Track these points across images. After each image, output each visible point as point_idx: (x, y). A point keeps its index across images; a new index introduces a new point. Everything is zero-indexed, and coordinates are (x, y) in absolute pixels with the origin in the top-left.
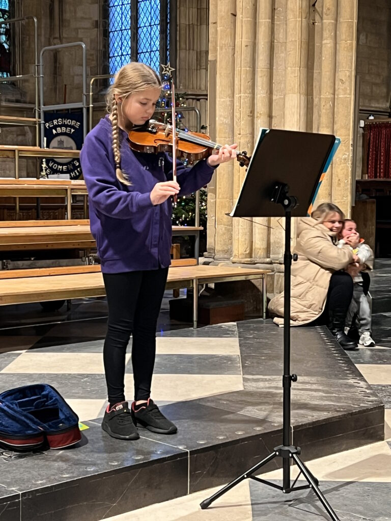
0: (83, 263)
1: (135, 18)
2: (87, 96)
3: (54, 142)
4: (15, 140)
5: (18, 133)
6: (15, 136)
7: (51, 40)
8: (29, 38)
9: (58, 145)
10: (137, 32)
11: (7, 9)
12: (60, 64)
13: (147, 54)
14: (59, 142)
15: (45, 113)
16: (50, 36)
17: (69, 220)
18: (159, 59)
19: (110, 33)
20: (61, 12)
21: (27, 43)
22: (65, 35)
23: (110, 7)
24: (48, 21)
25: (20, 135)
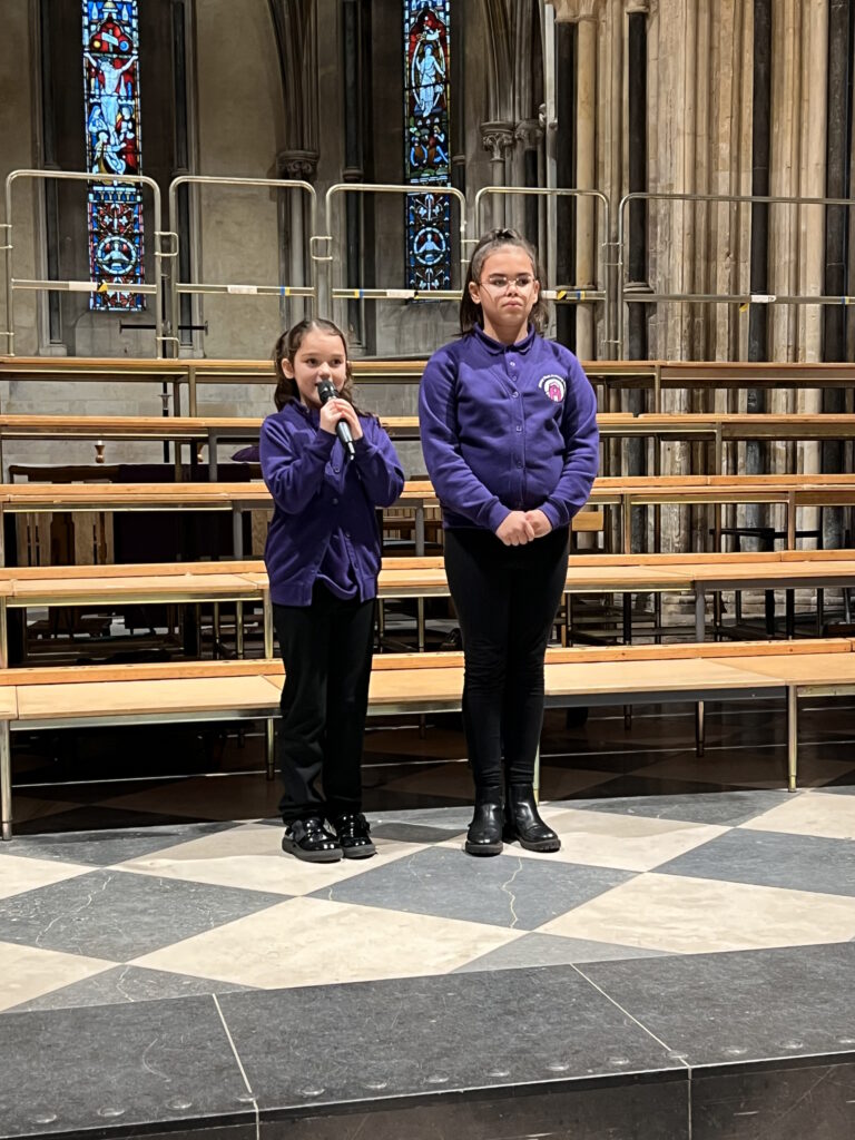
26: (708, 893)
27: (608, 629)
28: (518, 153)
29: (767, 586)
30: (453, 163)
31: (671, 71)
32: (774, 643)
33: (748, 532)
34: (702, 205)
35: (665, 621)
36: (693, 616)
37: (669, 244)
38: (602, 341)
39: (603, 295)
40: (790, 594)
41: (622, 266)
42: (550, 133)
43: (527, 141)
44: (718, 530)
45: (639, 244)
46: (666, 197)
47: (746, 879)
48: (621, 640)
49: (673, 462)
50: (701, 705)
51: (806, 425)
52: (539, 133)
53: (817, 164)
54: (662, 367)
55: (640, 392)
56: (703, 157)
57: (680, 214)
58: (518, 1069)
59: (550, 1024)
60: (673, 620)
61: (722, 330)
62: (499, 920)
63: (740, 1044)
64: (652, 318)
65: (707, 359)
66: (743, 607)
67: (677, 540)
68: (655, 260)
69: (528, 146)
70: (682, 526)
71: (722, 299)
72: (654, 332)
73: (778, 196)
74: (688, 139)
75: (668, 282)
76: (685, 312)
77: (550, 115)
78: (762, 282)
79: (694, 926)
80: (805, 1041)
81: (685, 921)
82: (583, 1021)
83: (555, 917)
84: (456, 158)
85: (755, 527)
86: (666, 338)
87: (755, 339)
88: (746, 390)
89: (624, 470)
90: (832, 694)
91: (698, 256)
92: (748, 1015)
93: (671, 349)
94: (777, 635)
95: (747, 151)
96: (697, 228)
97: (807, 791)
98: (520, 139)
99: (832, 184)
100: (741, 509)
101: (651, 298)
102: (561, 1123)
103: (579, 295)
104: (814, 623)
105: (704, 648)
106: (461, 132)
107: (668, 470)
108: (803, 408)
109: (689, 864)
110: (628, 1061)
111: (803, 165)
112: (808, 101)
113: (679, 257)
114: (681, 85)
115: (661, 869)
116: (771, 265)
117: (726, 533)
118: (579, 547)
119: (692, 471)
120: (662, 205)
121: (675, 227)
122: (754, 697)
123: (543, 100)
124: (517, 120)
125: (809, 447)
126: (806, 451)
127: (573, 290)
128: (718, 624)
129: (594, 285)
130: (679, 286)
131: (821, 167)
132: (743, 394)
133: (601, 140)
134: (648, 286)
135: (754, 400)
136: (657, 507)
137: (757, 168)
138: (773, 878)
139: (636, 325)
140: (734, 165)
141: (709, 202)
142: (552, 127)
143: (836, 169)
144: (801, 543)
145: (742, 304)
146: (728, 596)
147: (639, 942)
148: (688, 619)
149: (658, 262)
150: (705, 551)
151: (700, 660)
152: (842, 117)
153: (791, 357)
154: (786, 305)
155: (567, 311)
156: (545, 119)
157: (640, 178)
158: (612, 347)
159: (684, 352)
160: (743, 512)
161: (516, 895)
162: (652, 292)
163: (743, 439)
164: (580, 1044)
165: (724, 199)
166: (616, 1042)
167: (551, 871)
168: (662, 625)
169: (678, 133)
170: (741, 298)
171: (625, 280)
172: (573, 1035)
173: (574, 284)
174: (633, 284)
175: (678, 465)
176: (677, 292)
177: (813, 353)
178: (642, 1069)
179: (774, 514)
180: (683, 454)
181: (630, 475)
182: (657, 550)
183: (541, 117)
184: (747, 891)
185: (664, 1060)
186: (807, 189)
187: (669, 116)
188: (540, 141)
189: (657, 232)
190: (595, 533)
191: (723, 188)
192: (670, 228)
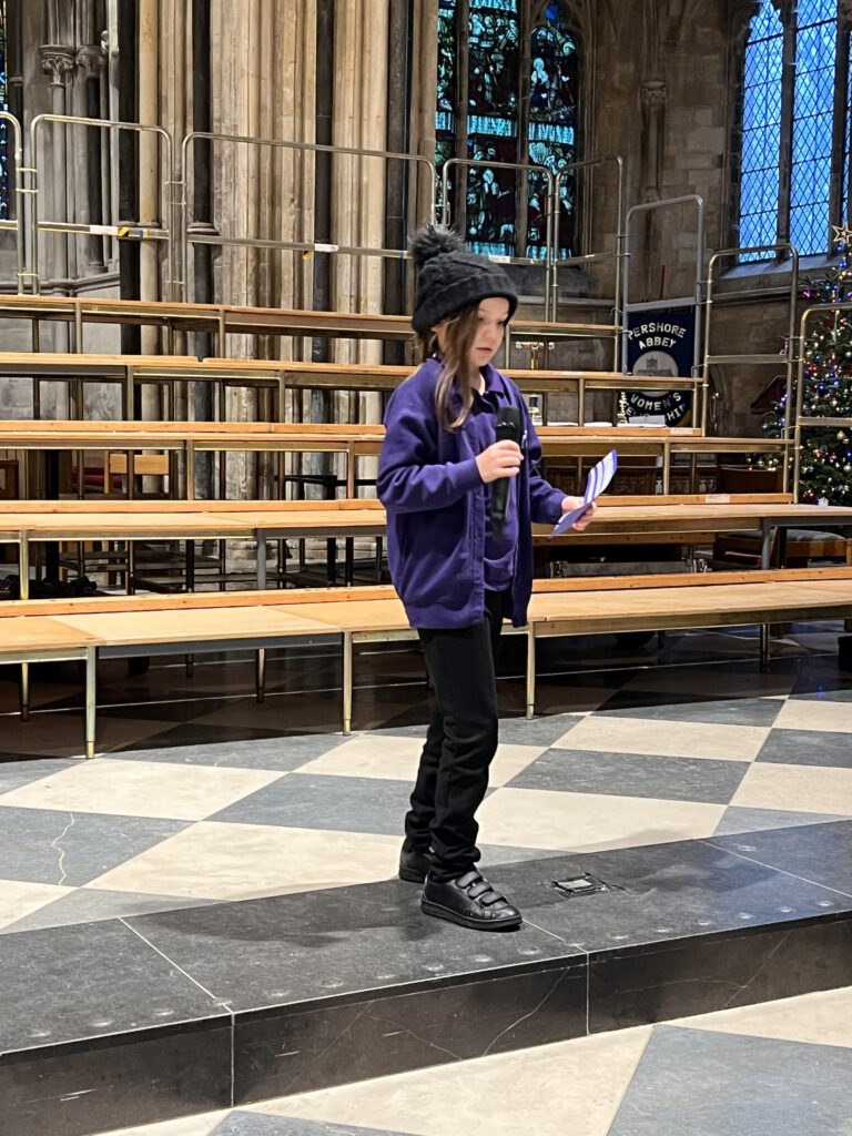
0: (687, 569)
1: (787, 149)
2: (704, 286)
3: (641, 363)
4: (576, 360)
5: (583, 348)
6: (577, 353)
7: (643, 190)
8: (606, 190)
9: (648, 366)
10: (791, 172)
11: (571, 143)
12: (655, 231)
13: (808, 209)
14: (649, 361)
15: (631, 315)
16: (641, 184)
17: (666, 496)
18: (827, 216)
19: (742, 174)
20: (661, 143)
21: (603, 197)
22: (665, 183)
23: (744, 131)
24: (639, 159)
25: (585, 351)
26: (262, 838)
27: (173, 576)
28: (79, 79)
29: (329, 533)
30: (8, 83)
31: (235, 11)
32: (333, 590)
33: (313, 479)
34: (266, 150)
35: (230, 566)
36: (254, 562)
37: (234, 185)
38: (167, 281)
39: (166, 235)
40: (350, 542)
41: (186, 206)
42: (113, 62)
43: (88, 68)
44: (281, 477)
45: (204, 184)
46: (230, 138)
47: (299, 823)
48: (184, 588)
49: (240, 408)
50: (262, 652)
51: (366, 375)
52: (101, 60)
53: (378, 117)
54: (227, 311)
55: (206, 336)
56: (267, 101)
57: (245, 156)
58: (59, 1028)
59: (94, 980)
60: (240, 566)
61: (288, 276)
62: (46, 877)
63: (283, 987)
64: (217, 260)
65: (272, 306)
66: (307, 553)
67: (244, 485)
68: (220, 201)
69: (89, 74)
70: (249, 472)
71: (288, 246)
72: (220, 274)
73: (340, 145)
74: (253, 81)
75: (233, 225)
76: (251, 256)
77: (112, 42)
78: (326, 231)
79: (246, 873)
80: (346, 979)
81: (236, 868)
82: (129, 974)
83: (105, 871)
84: (13, 79)
85: (319, 473)
86: (231, 282)
87: (319, 287)
88: (311, 338)
89: (191, 414)
90: (385, 640)
91: (263, 201)
92: (293, 958)
93: (237, 294)
94: (337, 581)
95: (311, 97)
96: (262, 171)
97: (361, 733)
98: (81, 65)
99: (392, 138)
100: (306, 457)
101: (216, 240)
102: (103, 1078)
103: (141, 233)
104: (373, 568)
105: (265, 596)
106: (18, 51)
107: (235, 416)
108: (365, 358)
109: (243, 811)
110: (172, 1012)
111: (365, 116)
112: (370, 52)
113: (244, 199)
114: (244, 25)
115: (214, 818)
116: (333, 214)
117: (292, 480)
118: (144, 491)
119: (258, 418)
120: (227, 147)
121: (240, 169)
122: (311, 644)
123: (105, 27)
124: (78, 45)
125: (371, 397)
126: (368, 401)
127: (137, 226)
128: (281, 570)
129: (158, 223)
130: (244, 230)
131: (382, 119)
132: (307, 341)
133: (164, 75)
134: (213, 227)
135: (318, 348)
136: (223, 454)
137: (320, 115)
138: (325, 821)
139: (202, 266)
140: (298, 111)
141: (273, 147)
142: (114, 55)
143: (396, 123)
144: (363, 491)
145: (306, 252)
146: (292, 543)
147: (189, 892)
148: (251, 565)
149: (224, 204)
150: (271, 498)
151: (260, 607)
152: (402, 73)
153: (353, 308)
154: (349, 256)
155: (131, 248)
156: (107, 47)
157: (204, 119)
158: (177, 287)
159: (250, 297)
160: (308, 459)
161: (66, 851)
162: (217, 234)
163: (308, 387)
164: (124, 998)
165: (288, 145)
166: (162, 993)
167: (104, 824)
168: (227, 572)
169: (242, 75)
170: (305, 247)
171: (190, 219)
172: (118, 989)
173: (138, 220)
174: (198, 224)
175: (245, 410)
176: (242, 235)
177: (375, 305)
178: (186, 1019)
179: (337, 462)
180: (249, 399)
181: (197, 420)
182: (223, 497)
183: (103, 44)
184: (297, 835)
185: (208, 1008)
186: (369, 141)
187: (233, 55)
188: (102, 69)
189: (222, 172)
190: (161, 477)
191: (287, 134)
192: (235, 169)
